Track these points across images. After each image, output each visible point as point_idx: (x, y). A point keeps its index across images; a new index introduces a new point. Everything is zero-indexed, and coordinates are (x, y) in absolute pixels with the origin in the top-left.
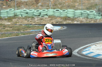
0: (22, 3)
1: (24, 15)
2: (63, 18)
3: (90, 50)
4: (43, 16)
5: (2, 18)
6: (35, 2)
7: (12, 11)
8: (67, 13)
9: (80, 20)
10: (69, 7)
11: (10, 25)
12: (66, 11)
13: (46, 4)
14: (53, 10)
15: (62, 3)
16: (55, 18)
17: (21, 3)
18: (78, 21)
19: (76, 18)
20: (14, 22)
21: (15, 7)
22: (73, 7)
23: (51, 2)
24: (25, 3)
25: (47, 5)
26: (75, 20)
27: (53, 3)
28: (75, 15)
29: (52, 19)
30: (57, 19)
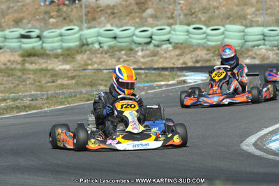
0: (101, 10)
1: (108, 43)
2: (213, 50)
4: (158, 46)
5: (48, 52)
6: (136, 8)
7: (74, 34)
8: (223, 36)
9: (259, 55)
10: (229, 18)
11: (68, 70)
12: (222, 29)
13: (166, 11)
14: (186, 28)
15: (210, 9)
16: (191, 49)
17: (99, 10)
18: (254, 58)
19: (248, 50)
20: (80, 63)
21: (82, 22)
22: (241, 19)
23: (179, 7)
24: (109, 11)
25: (169, 15)
26: (245, 56)
27: (184, 8)
28: (246, 41)
29: (183, 52)
30: (197, 53)
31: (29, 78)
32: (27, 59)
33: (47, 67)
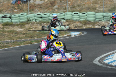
0: (36, 6)
1: (39, 20)
2: (82, 22)
3: (112, 58)
5: (14, 23)
6: (49, 5)
8: (86, 16)
9: (102, 24)
10: (89, 9)
11: (22, 31)
12: (86, 14)
13: (63, 6)
14: (71, 13)
15: (81, 5)
16: (73, 22)
18: (99, 25)
19: (97, 22)
20: (27, 28)
21: (28, 11)
22: (94, 9)
23: (68, 5)
24: (39, 6)
25: (64, 8)
26: (96, 24)
27: (70, 5)
28: (96, 19)
29: (70, 23)
30: (76, 23)
31: (6, 34)
32: (5, 26)
33: (13, 30)
